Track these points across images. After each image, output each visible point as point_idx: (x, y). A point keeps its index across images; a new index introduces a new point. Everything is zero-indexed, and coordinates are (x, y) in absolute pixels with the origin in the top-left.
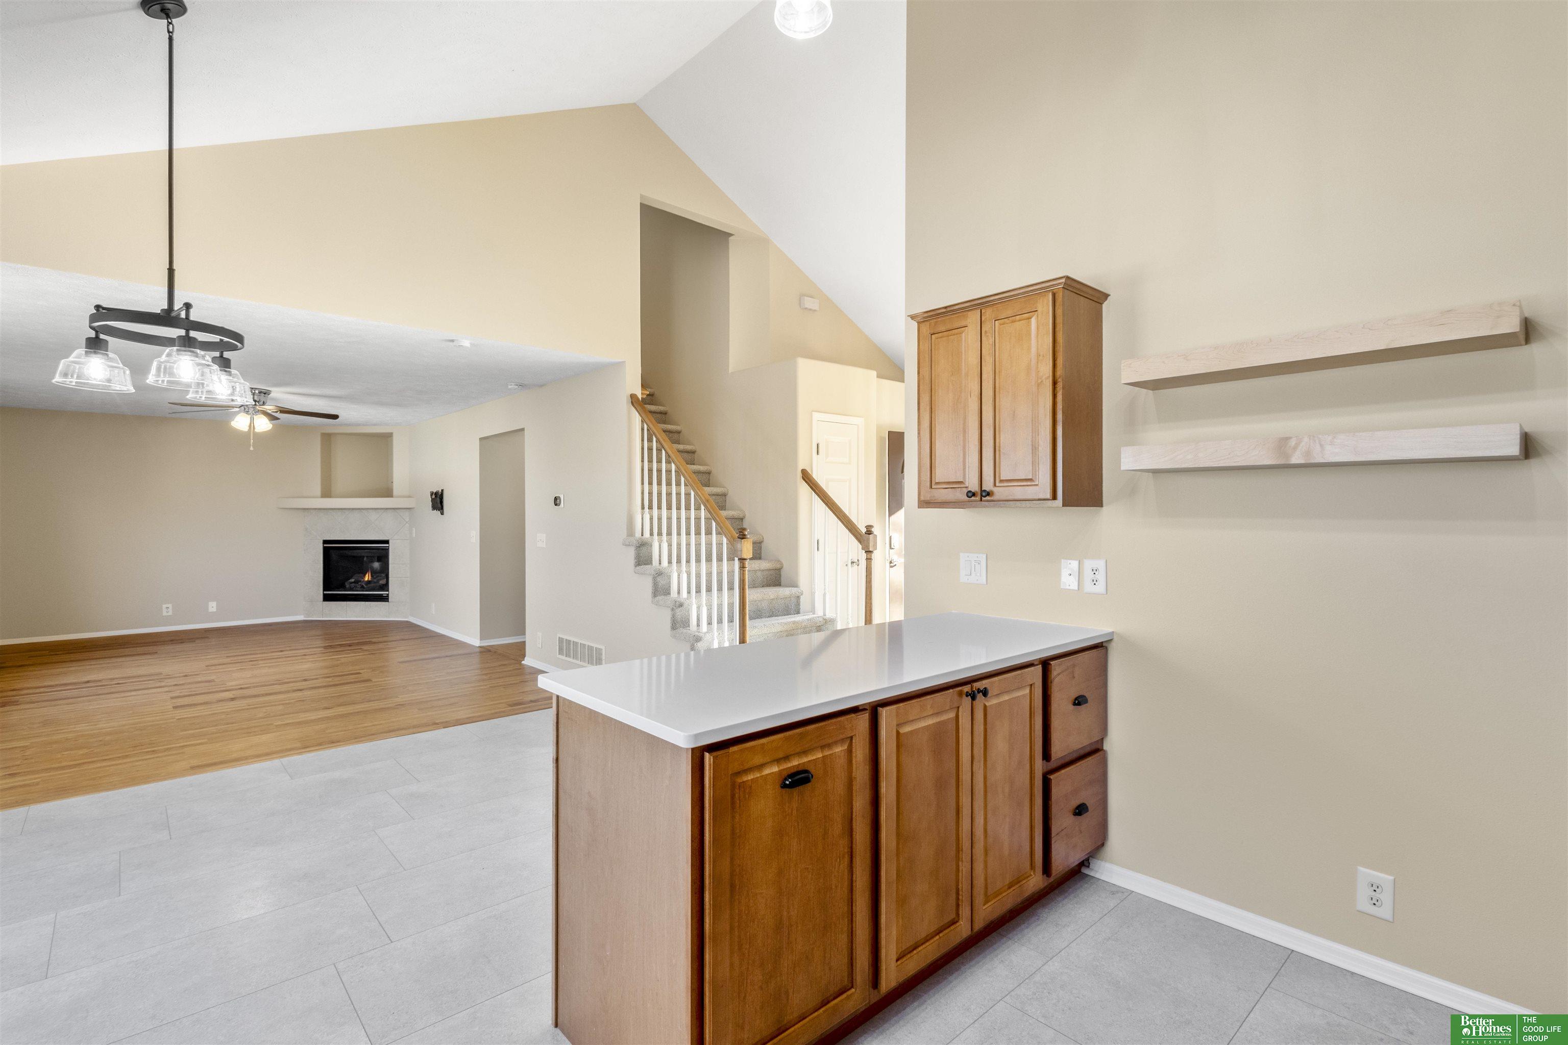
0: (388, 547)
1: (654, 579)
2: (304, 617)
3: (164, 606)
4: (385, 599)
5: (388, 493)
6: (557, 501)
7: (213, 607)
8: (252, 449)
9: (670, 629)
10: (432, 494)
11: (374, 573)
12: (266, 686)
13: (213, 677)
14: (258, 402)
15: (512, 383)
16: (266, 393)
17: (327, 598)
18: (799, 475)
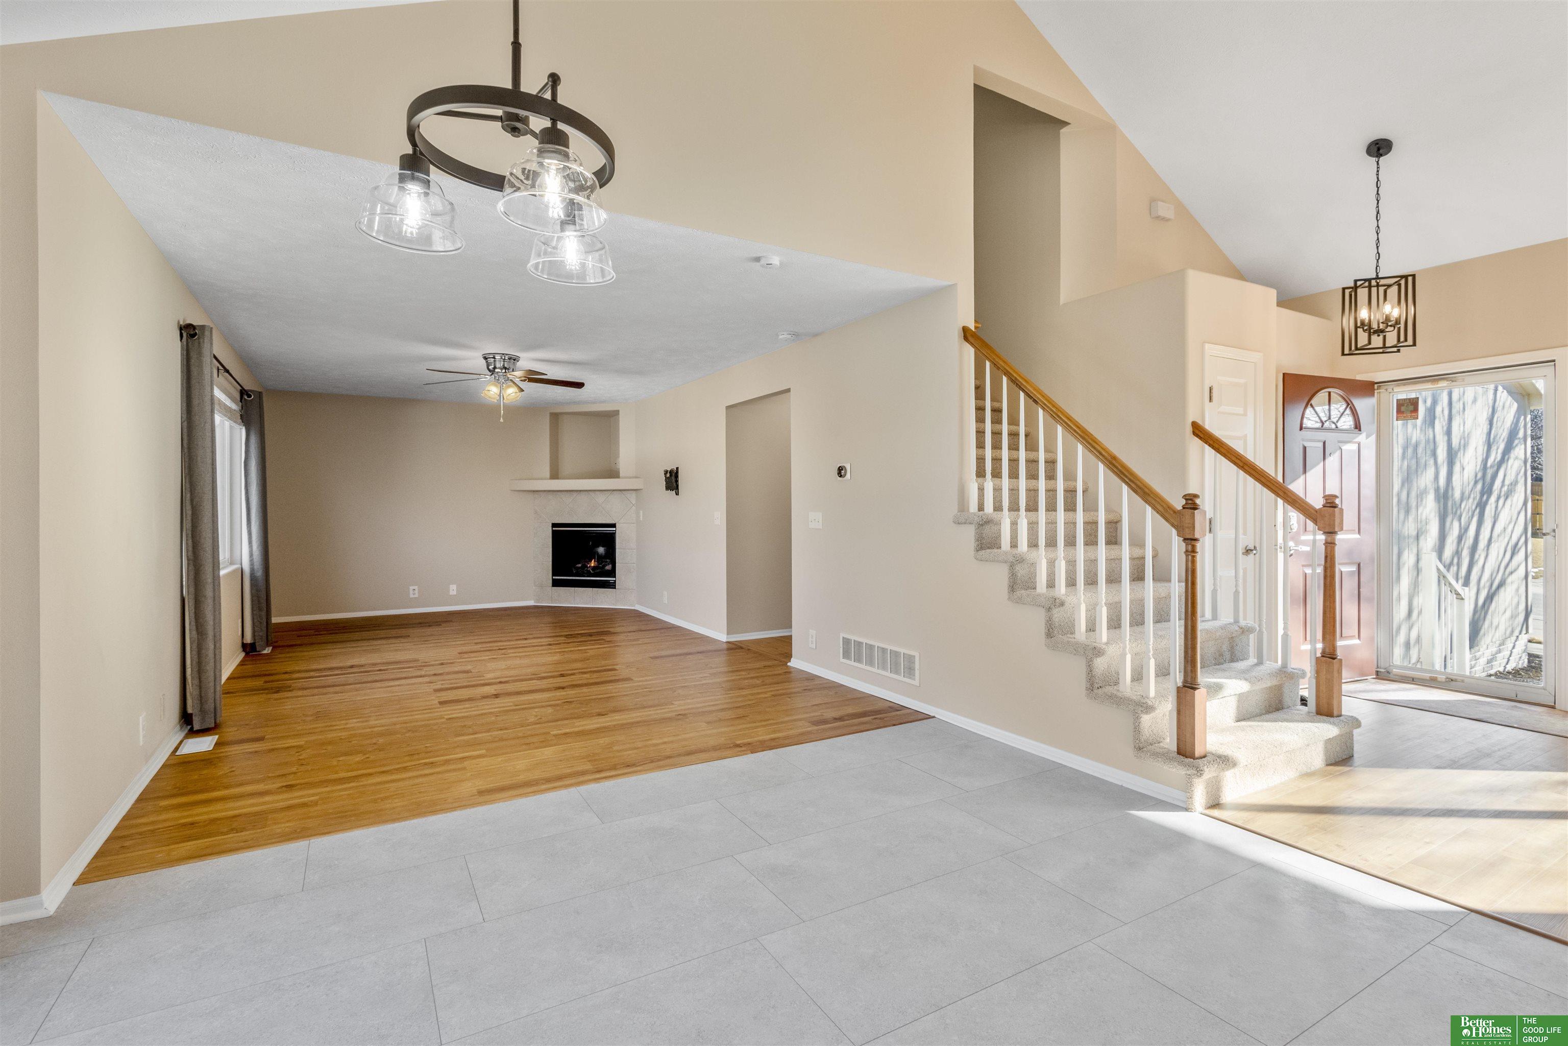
0: (615, 531)
1: (1012, 566)
2: (535, 602)
3: (411, 588)
4: (612, 586)
5: (613, 474)
6: (841, 471)
7: (453, 589)
8: (502, 420)
9: (1043, 636)
10: (666, 472)
11: (600, 559)
12: (526, 680)
13: (469, 667)
14: (508, 369)
15: (785, 333)
16: (515, 359)
17: (556, 583)
18: (1189, 429)
